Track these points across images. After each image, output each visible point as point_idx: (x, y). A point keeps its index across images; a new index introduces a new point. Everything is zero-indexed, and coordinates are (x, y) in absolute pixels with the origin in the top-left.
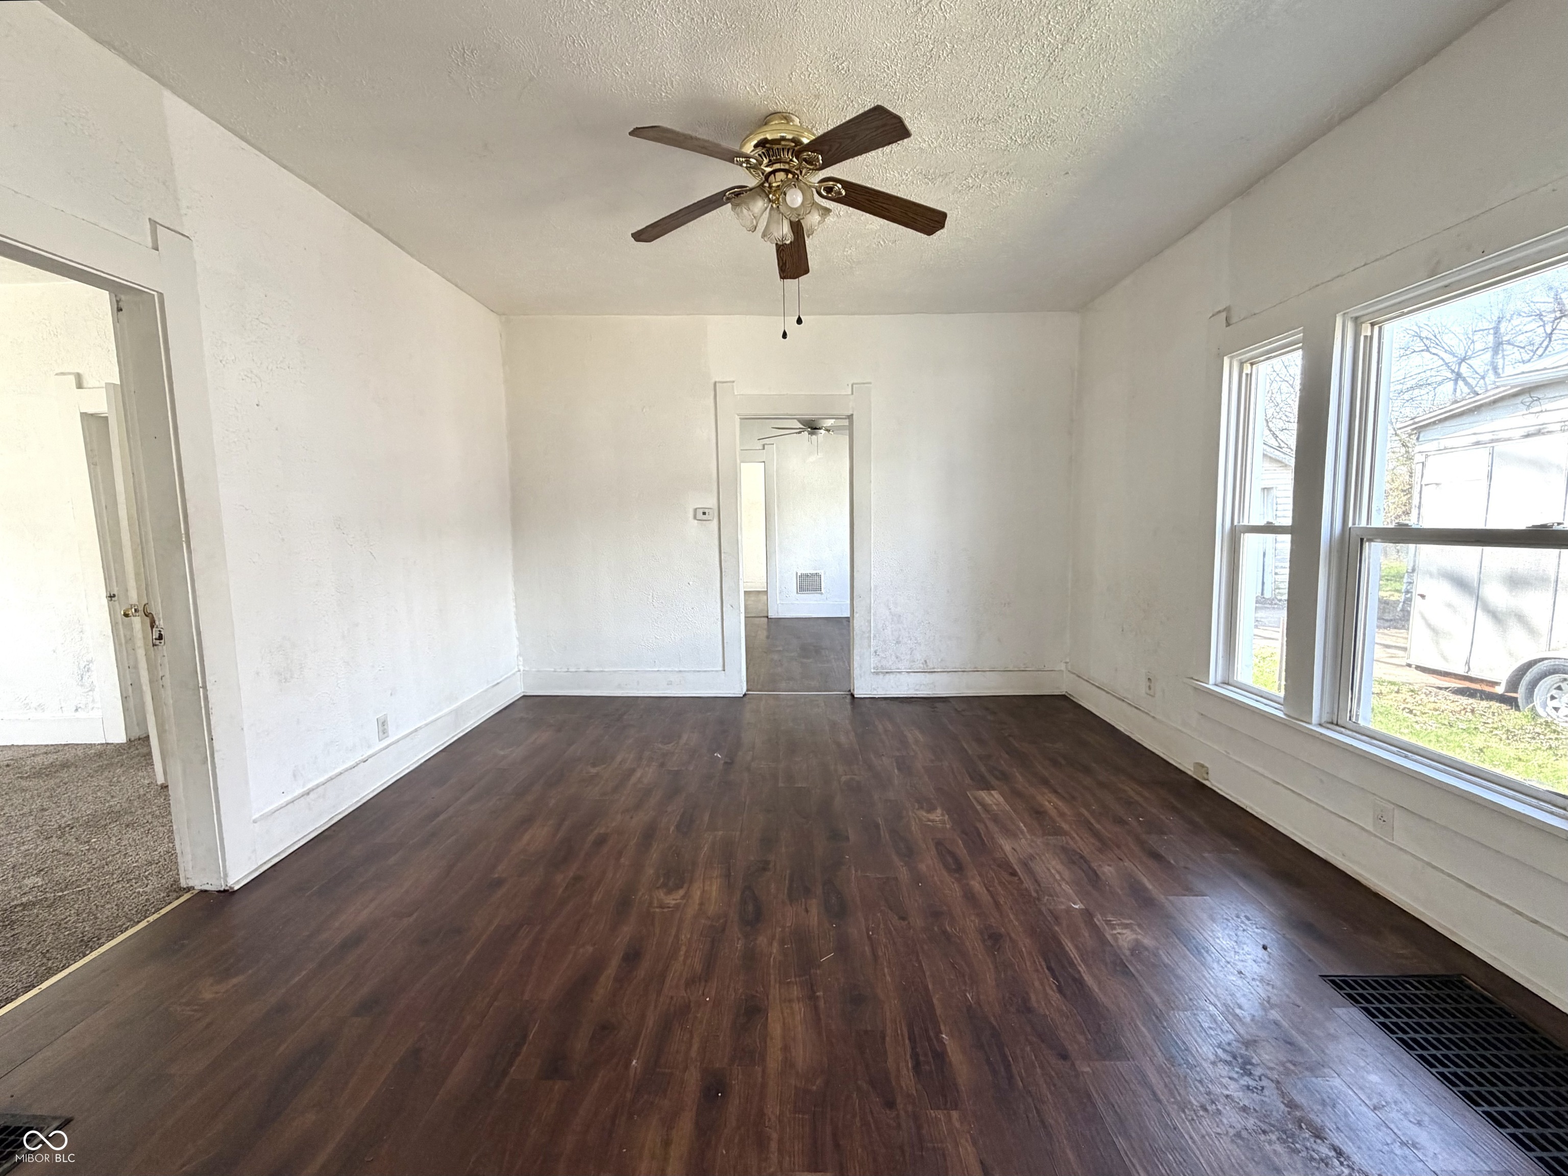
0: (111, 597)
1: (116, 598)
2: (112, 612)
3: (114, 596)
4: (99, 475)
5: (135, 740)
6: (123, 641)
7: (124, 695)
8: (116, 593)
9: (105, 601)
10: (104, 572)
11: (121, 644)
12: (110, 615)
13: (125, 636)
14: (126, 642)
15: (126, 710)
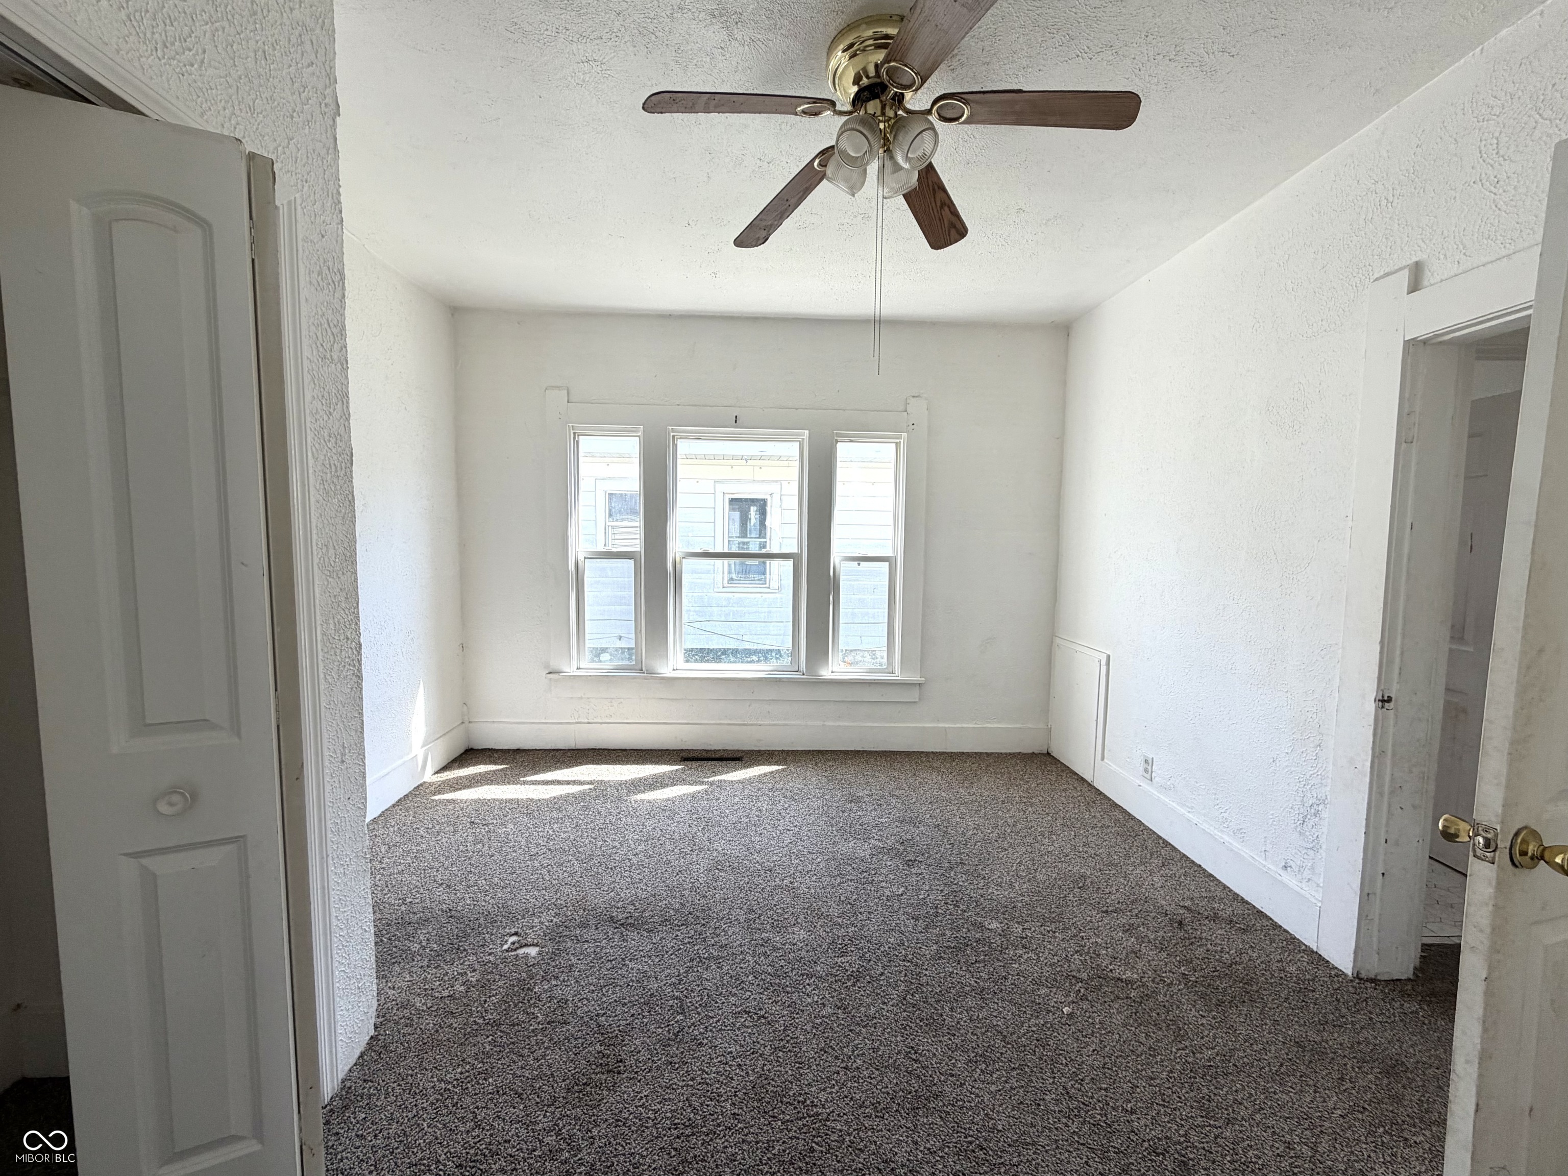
0: (1383, 701)
1: (1392, 705)
2: (1379, 731)
3: (1389, 700)
4: (1413, 464)
5: (1367, 980)
6: (1386, 788)
7: (1366, 891)
8: (1393, 696)
9: (1370, 706)
10: (1381, 652)
11: (1381, 794)
12: (1375, 735)
13: (1393, 779)
14: (1392, 792)
15: (1363, 916)
